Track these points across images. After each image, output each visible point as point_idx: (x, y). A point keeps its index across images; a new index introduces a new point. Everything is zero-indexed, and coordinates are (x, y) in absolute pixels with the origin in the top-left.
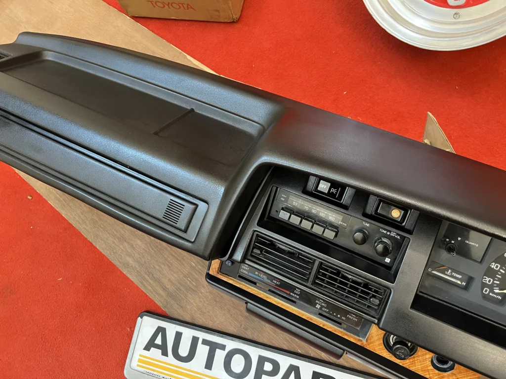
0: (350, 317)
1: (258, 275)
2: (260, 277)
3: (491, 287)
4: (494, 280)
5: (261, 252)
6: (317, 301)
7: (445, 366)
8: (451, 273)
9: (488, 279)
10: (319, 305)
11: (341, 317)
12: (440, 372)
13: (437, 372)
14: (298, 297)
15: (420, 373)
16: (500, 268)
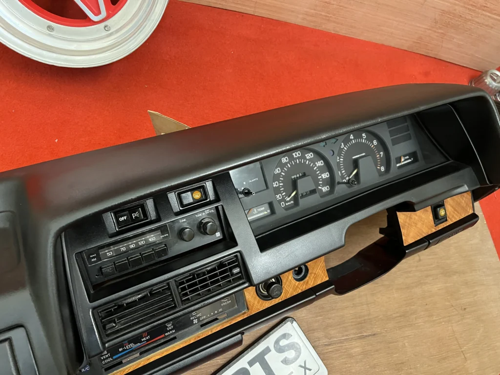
0: (224, 304)
1: (124, 350)
2: (127, 349)
3: (283, 200)
4: (282, 194)
5: (115, 323)
6: (191, 318)
7: (303, 274)
8: (257, 210)
9: (278, 196)
10: (195, 319)
11: (218, 311)
12: (304, 281)
13: (302, 282)
14: (174, 331)
15: (295, 294)
16: (279, 183)
